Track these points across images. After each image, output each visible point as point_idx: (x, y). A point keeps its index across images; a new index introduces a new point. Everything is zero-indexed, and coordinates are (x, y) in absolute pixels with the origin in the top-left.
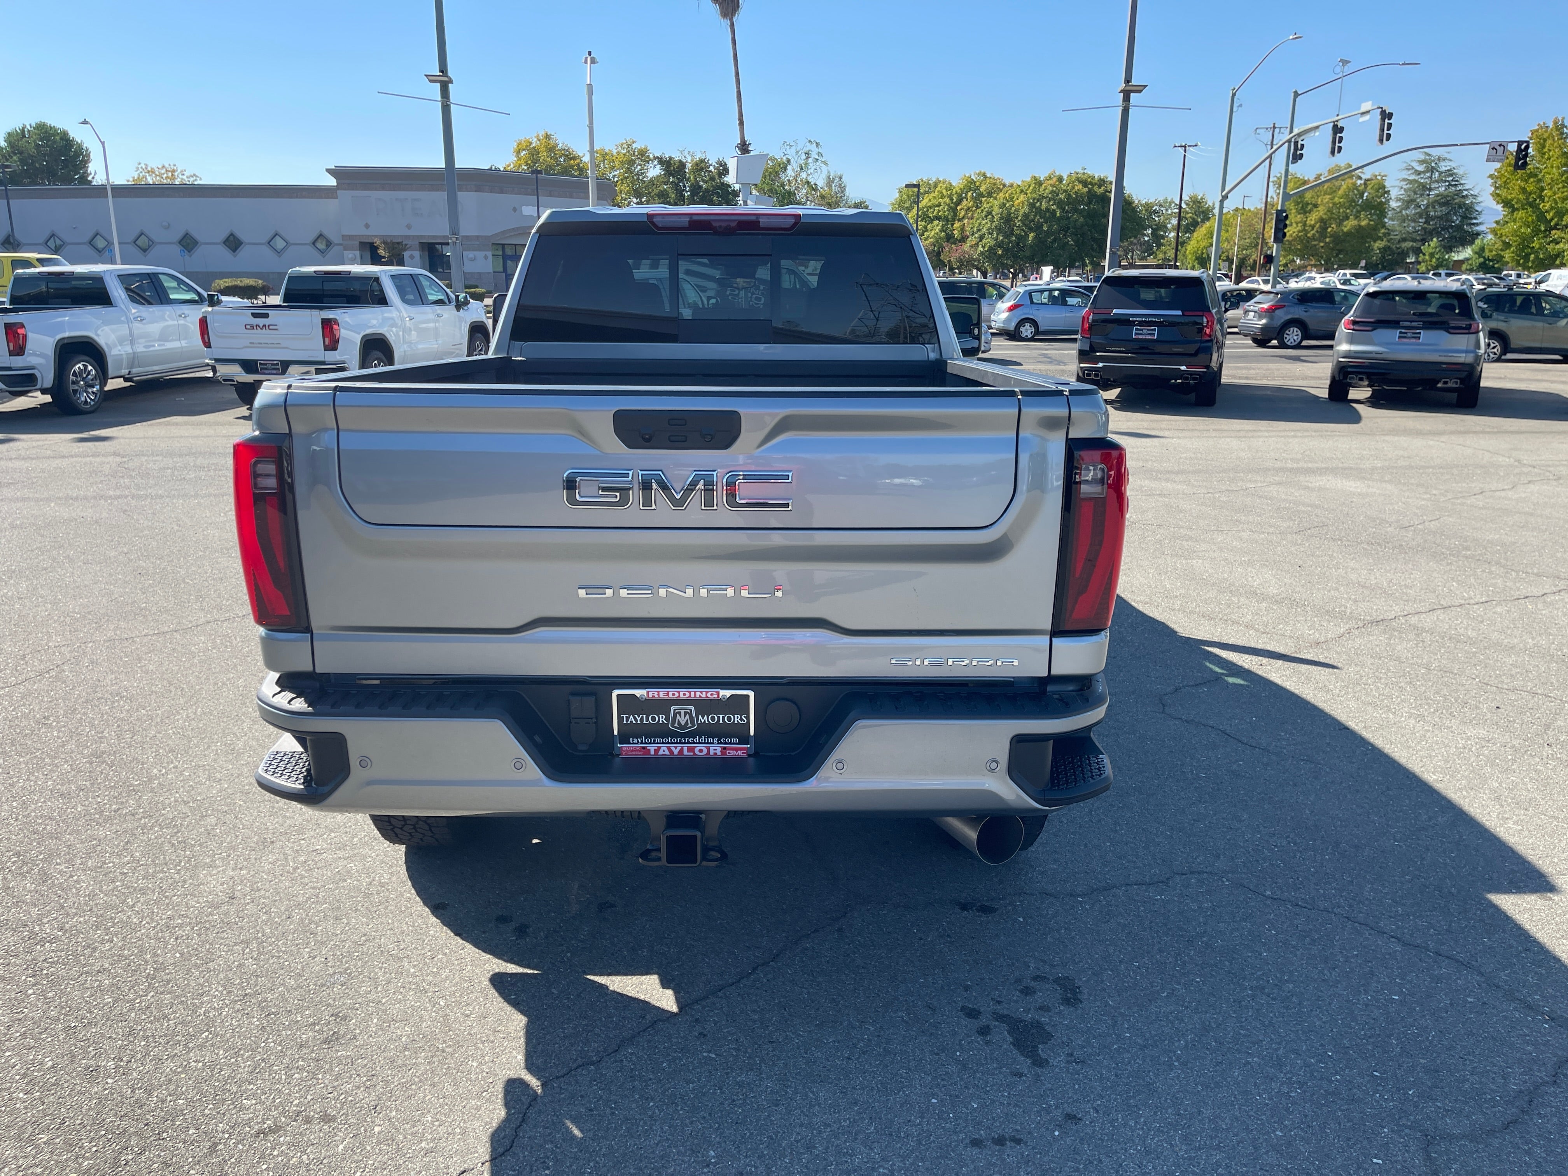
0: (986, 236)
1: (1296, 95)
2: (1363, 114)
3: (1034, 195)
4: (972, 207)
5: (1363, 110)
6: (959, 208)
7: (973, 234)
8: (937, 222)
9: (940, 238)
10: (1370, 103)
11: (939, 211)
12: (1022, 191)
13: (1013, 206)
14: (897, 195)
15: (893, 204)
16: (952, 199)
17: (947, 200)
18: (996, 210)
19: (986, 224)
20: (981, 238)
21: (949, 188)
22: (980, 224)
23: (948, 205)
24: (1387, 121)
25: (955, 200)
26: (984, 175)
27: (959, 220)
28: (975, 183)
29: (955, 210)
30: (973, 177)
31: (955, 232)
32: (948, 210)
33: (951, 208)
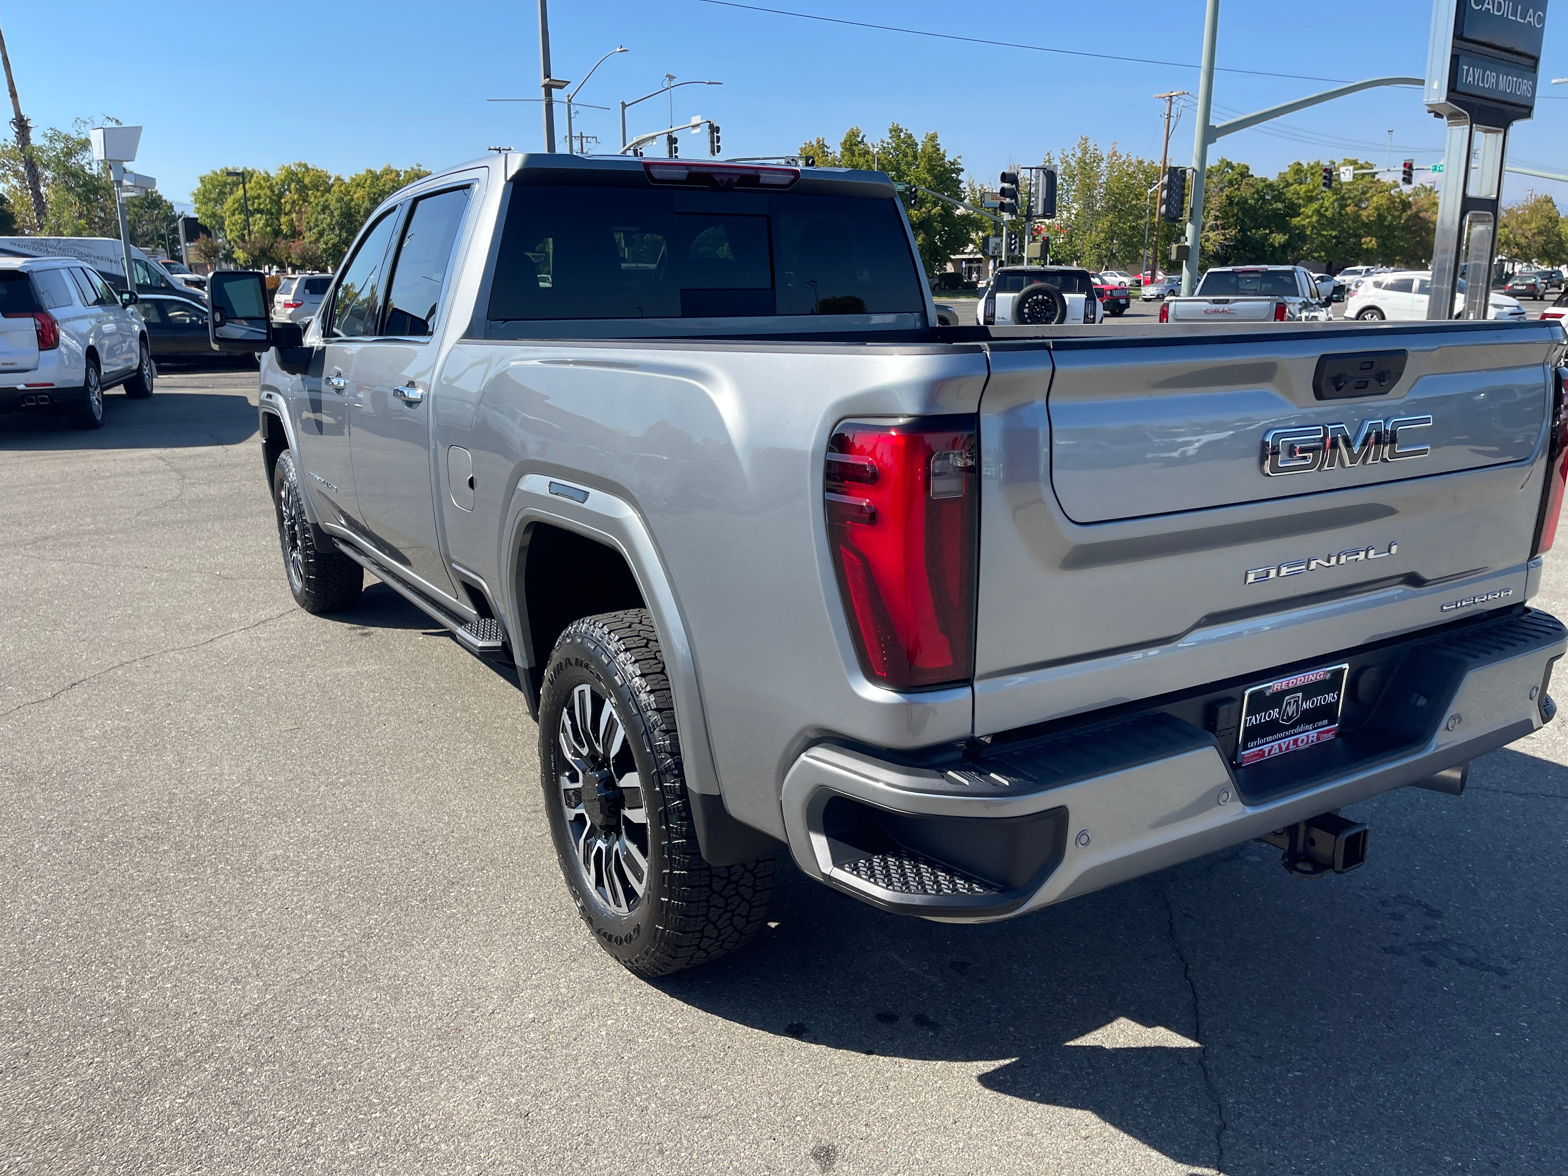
0: (326, 233)
1: (624, 106)
2: (694, 127)
3: (374, 190)
4: (299, 200)
5: (694, 123)
6: (283, 201)
7: (310, 230)
8: (259, 215)
9: (266, 233)
10: (699, 117)
11: (260, 204)
12: (358, 185)
13: (352, 200)
14: (200, 185)
15: (195, 194)
16: (273, 191)
17: (268, 193)
18: (333, 205)
19: (326, 220)
20: (321, 234)
21: (268, 178)
22: (317, 219)
23: (270, 198)
24: (715, 134)
25: (277, 192)
26: (305, 166)
27: (286, 214)
28: (297, 174)
29: (278, 203)
30: (293, 168)
31: (283, 227)
32: (270, 202)
33: (274, 200)
